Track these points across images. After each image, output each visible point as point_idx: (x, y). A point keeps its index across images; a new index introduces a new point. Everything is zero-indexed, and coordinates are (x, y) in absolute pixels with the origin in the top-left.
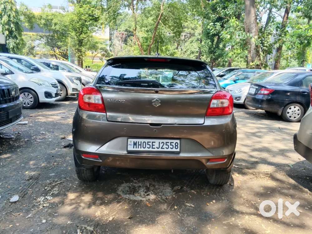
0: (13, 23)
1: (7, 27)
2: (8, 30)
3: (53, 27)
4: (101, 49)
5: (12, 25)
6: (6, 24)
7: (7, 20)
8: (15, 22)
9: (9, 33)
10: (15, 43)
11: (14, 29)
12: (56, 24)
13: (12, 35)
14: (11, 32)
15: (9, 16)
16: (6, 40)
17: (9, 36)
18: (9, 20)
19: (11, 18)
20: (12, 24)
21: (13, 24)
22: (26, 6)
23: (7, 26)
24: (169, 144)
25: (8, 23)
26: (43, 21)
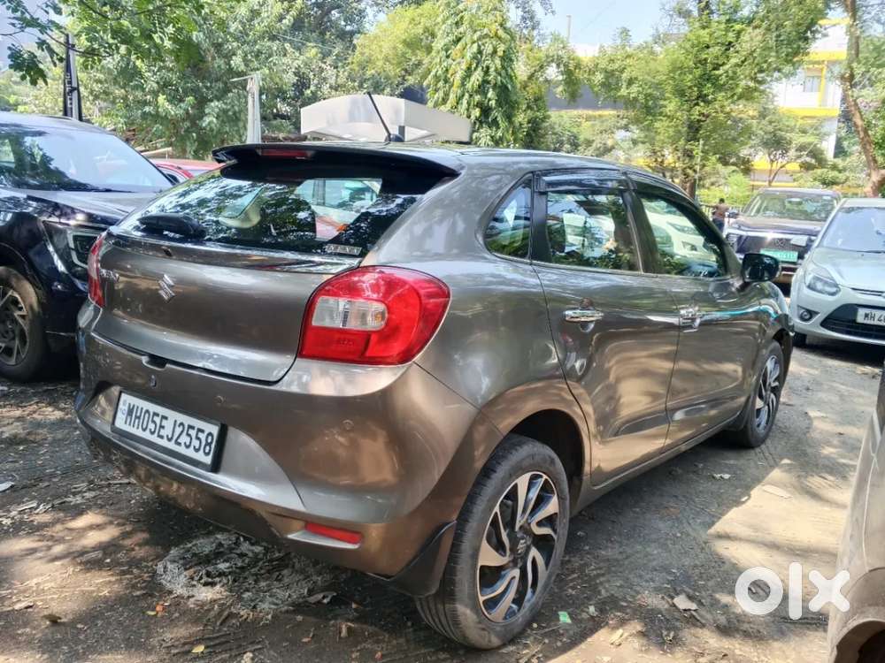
0: (495, 86)
1: (477, 98)
2: (479, 105)
3: (623, 92)
4: (801, 148)
5: (491, 94)
6: (477, 92)
7: (480, 79)
8: (499, 83)
9: (481, 115)
10: (492, 137)
11: (493, 103)
12: (630, 82)
13: (488, 118)
14: (486, 111)
15: (487, 71)
16: (474, 132)
17: (481, 123)
18: (485, 82)
19: (489, 75)
20: (491, 90)
21: (494, 89)
22: (562, 42)
23: (479, 96)
24: (193, 433)
25: (482, 89)
26: (599, 77)
